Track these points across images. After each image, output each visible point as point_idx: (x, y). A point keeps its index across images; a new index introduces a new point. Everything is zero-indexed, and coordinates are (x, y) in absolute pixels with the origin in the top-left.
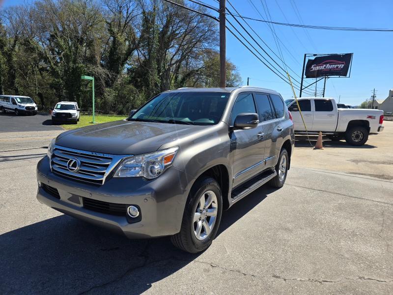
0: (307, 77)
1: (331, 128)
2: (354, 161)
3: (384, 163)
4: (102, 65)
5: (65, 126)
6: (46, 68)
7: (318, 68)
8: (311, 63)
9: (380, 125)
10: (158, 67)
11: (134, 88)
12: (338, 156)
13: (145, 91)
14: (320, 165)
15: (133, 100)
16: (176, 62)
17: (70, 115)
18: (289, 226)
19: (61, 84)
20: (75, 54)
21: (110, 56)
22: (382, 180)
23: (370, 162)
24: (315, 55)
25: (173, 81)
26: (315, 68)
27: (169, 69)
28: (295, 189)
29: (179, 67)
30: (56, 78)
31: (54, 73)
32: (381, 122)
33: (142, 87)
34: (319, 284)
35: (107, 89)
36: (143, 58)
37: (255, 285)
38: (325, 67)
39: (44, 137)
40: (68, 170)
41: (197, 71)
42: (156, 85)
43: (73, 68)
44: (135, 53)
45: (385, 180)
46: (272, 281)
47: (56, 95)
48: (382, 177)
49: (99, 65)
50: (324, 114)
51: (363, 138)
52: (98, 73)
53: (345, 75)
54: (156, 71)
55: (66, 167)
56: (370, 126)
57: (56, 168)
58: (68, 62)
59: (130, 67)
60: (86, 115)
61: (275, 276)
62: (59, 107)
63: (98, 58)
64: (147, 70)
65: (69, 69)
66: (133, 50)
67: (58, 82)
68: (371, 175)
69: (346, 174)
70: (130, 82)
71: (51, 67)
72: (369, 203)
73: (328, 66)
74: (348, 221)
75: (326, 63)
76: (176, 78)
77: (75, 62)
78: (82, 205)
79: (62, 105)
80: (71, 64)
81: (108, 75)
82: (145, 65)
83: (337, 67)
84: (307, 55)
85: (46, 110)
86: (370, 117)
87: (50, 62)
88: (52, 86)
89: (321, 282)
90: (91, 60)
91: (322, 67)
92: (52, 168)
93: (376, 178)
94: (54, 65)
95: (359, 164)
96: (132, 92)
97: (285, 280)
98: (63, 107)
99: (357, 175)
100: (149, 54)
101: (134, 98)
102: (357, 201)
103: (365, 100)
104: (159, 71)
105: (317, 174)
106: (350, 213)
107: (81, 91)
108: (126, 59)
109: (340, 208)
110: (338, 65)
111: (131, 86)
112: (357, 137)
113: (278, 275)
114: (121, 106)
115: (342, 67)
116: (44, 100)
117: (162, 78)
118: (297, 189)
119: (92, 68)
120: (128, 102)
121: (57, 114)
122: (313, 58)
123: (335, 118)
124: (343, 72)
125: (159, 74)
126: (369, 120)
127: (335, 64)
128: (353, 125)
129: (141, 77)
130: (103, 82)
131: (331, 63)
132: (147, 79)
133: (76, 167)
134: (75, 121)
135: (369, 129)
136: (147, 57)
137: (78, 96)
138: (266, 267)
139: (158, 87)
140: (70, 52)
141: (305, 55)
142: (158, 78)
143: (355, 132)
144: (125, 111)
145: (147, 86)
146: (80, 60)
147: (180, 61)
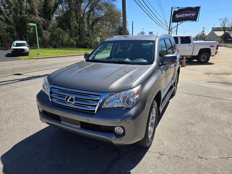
0: (173, 22)
1: (189, 54)
2: (206, 74)
3: (223, 74)
4: (39, 16)
5: (20, 57)
6: (2, 18)
7: (180, 16)
8: (175, 13)
9: (216, 51)
10: (76, 16)
11: (62, 30)
12: (196, 71)
13: (69, 31)
14: (189, 77)
15: (62, 38)
16: (88, 12)
17: (23, 50)
18: (192, 121)
19: (13, 29)
20: (21, 8)
21: (43, 9)
22: (227, 85)
23: (215, 74)
24: (178, 8)
25: (86, 25)
26: (178, 16)
27: (83, 17)
28: (183, 95)
29: (89, 15)
30: (10, 25)
31: (7, 21)
32: (217, 49)
33: (66, 29)
34: (226, 160)
35: (44, 31)
36: (65, 10)
37: (192, 165)
38: (184, 15)
39: (11, 67)
40: (66, 103)
41: (101, 18)
42: (76, 28)
43: (20, 18)
44: (60, 6)
45: (229, 86)
46: (200, 161)
47: (10, 36)
48: (226, 83)
49: (37, 15)
50: (186, 45)
51: (207, 59)
52: (37, 21)
53: (195, 20)
54: (75, 19)
55: (65, 101)
56: (211, 52)
57: (55, 100)
58: (16, 14)
59: (56, 16)
60: (33, 49)
61: (199, 157)
62: (15, 44)
63: (36, 10)
64: (70, 18)
65: (17, 18)
66: (58, 4)
67: (11, 28)
68: (219, 83)
69: (206, 83)
70: (58, 26)
71: (5, 18)
72: (227, 102)
73: (186, 15)
74: (222, 115)
75: (185, 13)
76: (88, 22)
77: (21, 13)
78: (80, 126)
79: (17, 44)
80: (19, 15)
81: (44, 22)
82: (67, 14)
83: (191, 15)
84: (173, 8)
85: (5, 46)
86: (211, 46)
87: (4, 14)
88: (7, 30)
89: (226, 158)
90: (31, 12)
91: (182, 16)
92: (52, 101)
93: (223, 85)
94: (7, 16)
95: (210, 75)
96: (61, 33)
97: (206, 159)
98: (18, 45)
99: (212, 83)
100: (69, 7)
101: (63, 37)
102: (220, 101)
103: (197, 34)
104: (77, 19)
105: (190, 84)
106: (221, 110)
107: (27, 33)
108: (54, 11)
109: (214, 106)
110: (192, 14)
111: (60, 29)
112: (204, 58)
113: (201, 156)
114: (55, 42)
115: (194, 15)
116: (3, 40)
117: (79, 23)
118: (184, 95)
119: (33, 17)
120: (59, 40)
121: (15, 49)
122: (177, 10)
123: (191, 48)
124: (194, 19)
125: (77, 20)
126: (211, 48)
127: (190, 13)
128: (202, 51)
129: (66, 22)
130: (41, 27)
131: (187, 13)
132: (70, 24)
133: (73, 102)
134: (27, 54)
135: (210, 53)
136: (68, 9)
137: (26, 37)
138: (192, 152)
139: (77, 28)
140: (17, 6)
141: (172, 8)
142: (77, 23)
143: (203, 56)
144: (57, 45)
145: (70, 28)
146: (24, 12)
147: (89, 11)
